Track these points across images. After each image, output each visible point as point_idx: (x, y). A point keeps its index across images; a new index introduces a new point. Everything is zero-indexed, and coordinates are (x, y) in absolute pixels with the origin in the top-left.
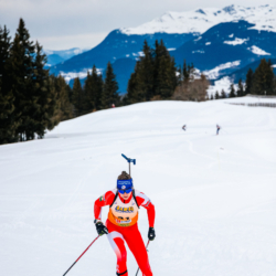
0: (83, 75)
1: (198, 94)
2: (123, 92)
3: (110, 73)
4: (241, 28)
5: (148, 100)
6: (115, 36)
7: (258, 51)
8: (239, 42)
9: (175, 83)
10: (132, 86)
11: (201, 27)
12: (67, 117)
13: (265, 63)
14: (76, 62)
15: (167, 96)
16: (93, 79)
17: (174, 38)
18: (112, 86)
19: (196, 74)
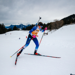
1: (19, 30)
2: (12, 30)
3: (11, 28)
4: (22, 25)
10: (13, 29)
13: (24, 28)
14: (8, 27)
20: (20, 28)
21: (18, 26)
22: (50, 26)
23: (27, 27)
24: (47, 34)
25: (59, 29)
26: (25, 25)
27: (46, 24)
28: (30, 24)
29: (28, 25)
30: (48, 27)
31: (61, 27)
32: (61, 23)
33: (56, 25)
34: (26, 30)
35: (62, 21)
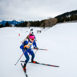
2: (4, 26)
3: (3, 24)
4: (15, 21)
6: (3, 21)
7: (16, 23)
11: (11, 21)
13: (17, 24)
17: (9, 21)
19: (11, 25)
20: (12, 25)
21: (10, 22)
22: (44, 24)
23: (20, 24)
24: (40, 32)
25: (52, 27)
26: (18, 21)
27: (40, 20)
28: (23, 20)
29: (21, 21)
30: (42, 24)
31: (55, 25)
32: (55, 21)
33: (49, 23)
34: (18, 27)
35: (56, 19)
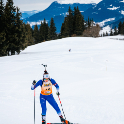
0: (39, 23)
5: (70, 36)
8: (115, 8)
9: (84, 28)
12: (31, 44)
15: (80, 35)
16: (44, 25)
18: (53, 29)
